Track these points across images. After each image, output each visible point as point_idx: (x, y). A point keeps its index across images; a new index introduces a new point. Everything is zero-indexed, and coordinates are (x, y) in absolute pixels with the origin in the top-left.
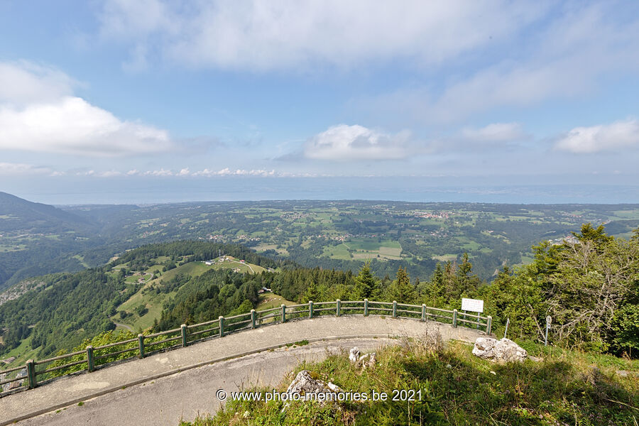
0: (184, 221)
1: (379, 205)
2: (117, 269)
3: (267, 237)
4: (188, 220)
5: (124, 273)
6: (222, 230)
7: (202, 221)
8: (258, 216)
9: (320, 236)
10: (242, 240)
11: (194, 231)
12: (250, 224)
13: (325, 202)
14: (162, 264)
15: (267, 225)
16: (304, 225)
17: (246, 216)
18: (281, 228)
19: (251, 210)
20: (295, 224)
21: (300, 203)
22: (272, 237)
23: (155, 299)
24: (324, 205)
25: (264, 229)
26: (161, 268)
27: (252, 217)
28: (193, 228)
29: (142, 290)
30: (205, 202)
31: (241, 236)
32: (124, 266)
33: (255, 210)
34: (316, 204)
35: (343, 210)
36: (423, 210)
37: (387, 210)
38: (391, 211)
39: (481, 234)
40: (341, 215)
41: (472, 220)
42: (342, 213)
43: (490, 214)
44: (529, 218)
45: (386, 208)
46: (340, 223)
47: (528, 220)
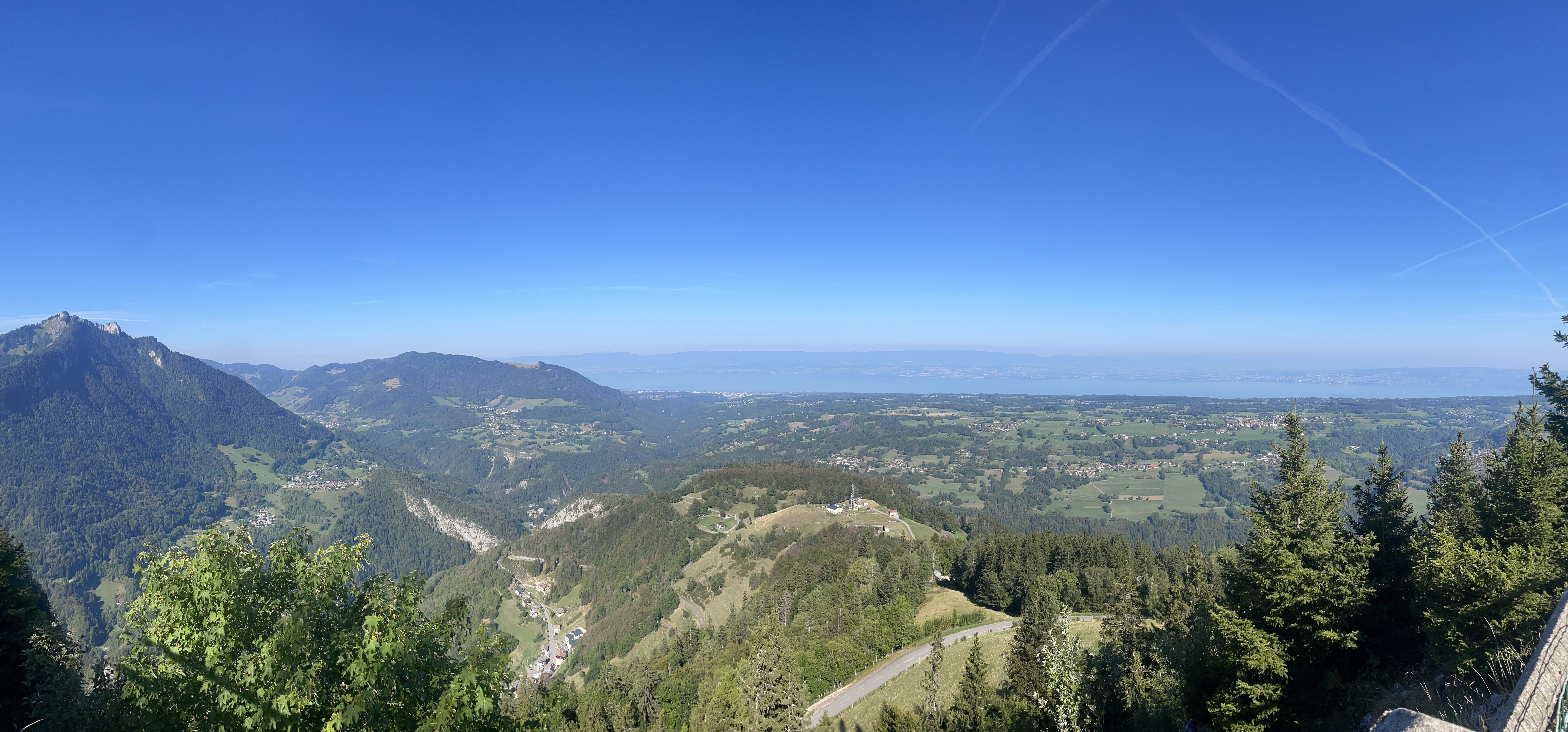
0: (794, 425)
1: (1159, 405)
2: (688, 501)
3: (941, 465)
4: (800, 424)
5: (697, 509)
6: (858, 448)
7: (824, 429)
8: (925, 423)
9: (1045, 468)
10: (893, 471)
11: (810, 445)
12: (910, 438)
13: (1054, 398)
14: (753, 501)
15: (943, 442)
16: (1013, 446)
17: (902, 422)
18: (970, 450)
19: (913, 412)
20: (998, 444)
21: (1005, 402)
22: (951, 468)
23: (739, 567)
24: (1053, 404)
25: (936, 450)
26: (751, 509)
27: (914, 424)
28: (808, 441)
29: (721, 544)
30: (832, 395)
31: (893, 461)
32: (698, 496)
33: (918, 412)
34: (1036, 402)
35: (1090, 415)
36: (1241, 414)
37: (1176, 414)
38: (1183, 416)
39: (1341, 453)
40: (1086, 425)
41: (1325, 428)
42: (1088, 421)
43: (1353, 417)
44: (1409, 421)
45: (1175, 410)
46: (1084, 441)
47: (1407, 424)
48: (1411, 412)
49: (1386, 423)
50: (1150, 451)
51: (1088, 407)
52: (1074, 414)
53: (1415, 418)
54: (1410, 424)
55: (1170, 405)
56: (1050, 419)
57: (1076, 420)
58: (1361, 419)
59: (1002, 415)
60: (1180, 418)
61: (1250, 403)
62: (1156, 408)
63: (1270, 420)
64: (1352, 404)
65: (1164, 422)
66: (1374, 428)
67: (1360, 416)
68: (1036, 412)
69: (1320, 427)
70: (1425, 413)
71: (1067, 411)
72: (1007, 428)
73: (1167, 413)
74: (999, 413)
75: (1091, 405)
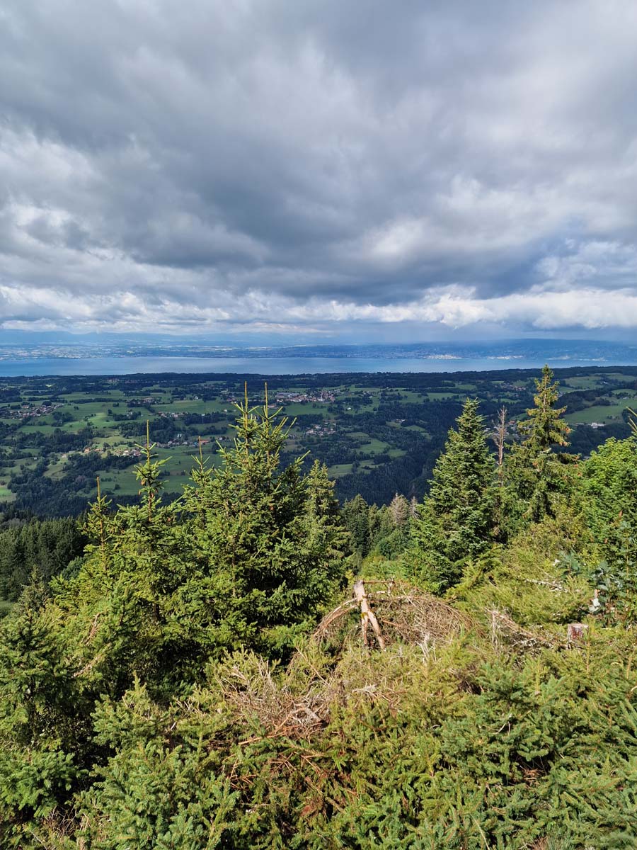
1: (209, 382)
9: (87, 452)
13: (95, 378)
16: (48, 430)
20: (27, 429)
21: (35, 384)
35: (136, 394)
36: (291, 389)
37: (226, 392)
38: (233, 393)
39: (386, 426)
40: (131, 405)
41: (371, 403)
42: (134, 400)
43: (401, 391)
44: (456, 395)
45: (224, 387)
46: (131, 421)
47: (455, 397)
48: (459, 386)
49: (433, 396)
50: (201, 427)
51: (132, 387)
52: (118, 394)
53: (464, 392)
54: (458, 397)
55: (219, 382)
56: (90, 401)
57: (120, 400)
58: (408, 393)
59: (31, 400)
60: (230, 394)
61: (298, 379)
62: (206, 386)
63: (318, 396)
64: (399, 379)
65: (214, 399)
66: (421, 401)
67: (407, 390)
68: (74, 394)
69: (367, 401)
70: (475, 387)
71: (109, 391)
72: (39, 412)
73: (216, 390)
74: (27, 397)
75: (135, 384)
